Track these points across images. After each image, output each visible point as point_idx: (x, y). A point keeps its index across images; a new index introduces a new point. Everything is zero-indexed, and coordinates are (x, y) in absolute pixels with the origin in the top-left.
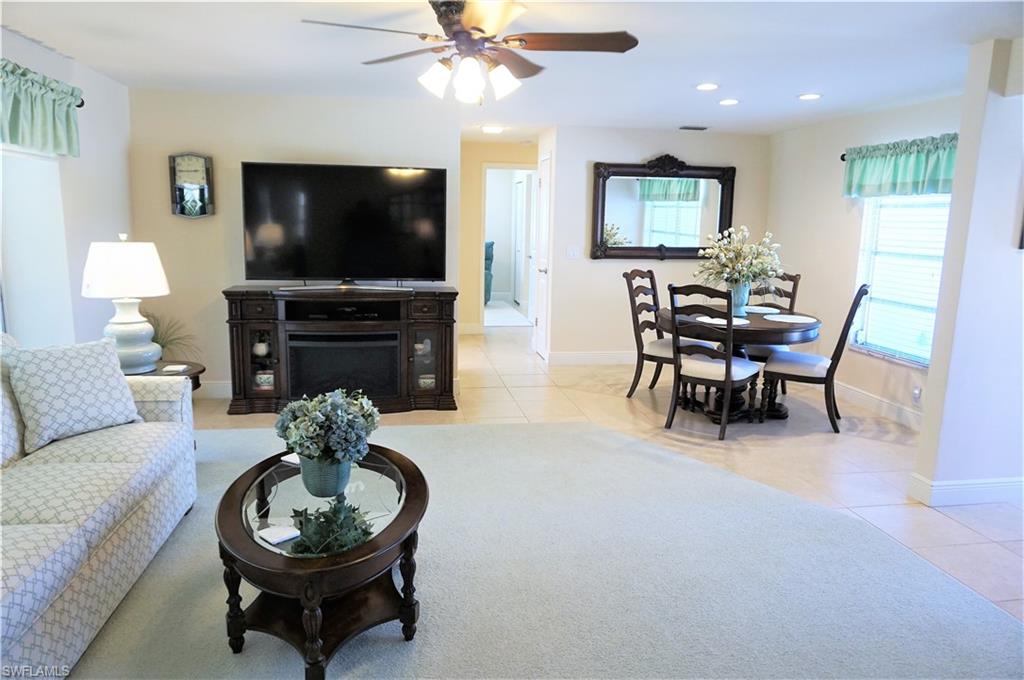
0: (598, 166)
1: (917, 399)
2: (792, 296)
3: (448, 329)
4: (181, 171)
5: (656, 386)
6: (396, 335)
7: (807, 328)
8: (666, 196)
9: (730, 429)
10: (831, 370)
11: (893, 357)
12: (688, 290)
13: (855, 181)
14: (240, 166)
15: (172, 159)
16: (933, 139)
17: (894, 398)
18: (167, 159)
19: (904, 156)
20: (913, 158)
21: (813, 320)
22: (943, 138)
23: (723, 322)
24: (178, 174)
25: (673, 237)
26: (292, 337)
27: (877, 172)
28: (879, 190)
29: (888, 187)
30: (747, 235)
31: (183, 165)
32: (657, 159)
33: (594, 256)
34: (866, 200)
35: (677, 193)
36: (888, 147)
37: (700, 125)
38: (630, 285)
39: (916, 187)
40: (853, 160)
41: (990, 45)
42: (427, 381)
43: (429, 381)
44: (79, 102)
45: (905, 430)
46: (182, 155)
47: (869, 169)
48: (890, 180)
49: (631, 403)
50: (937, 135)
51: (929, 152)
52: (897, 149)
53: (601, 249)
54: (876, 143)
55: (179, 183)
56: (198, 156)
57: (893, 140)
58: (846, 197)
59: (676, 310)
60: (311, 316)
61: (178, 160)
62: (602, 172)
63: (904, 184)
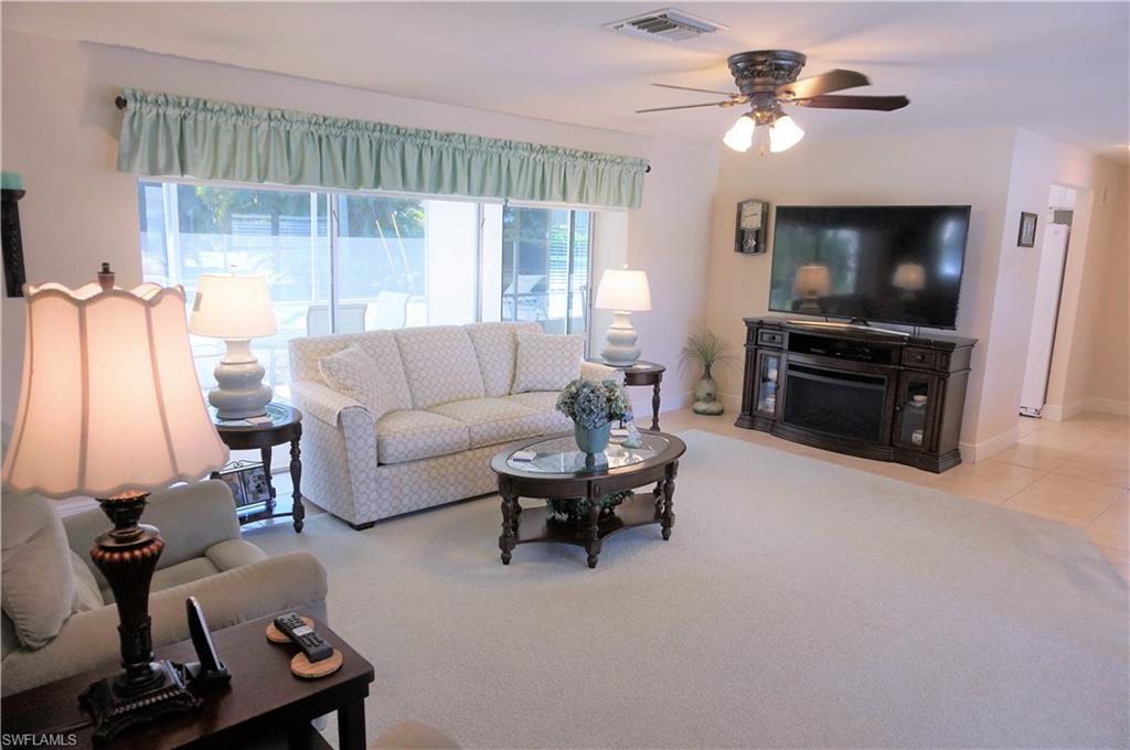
3: (942, 382)
4: (745, 215)
6: (883, 380)
14: (775, 210)
15: (740, 205)
18: (736, 206)
24: (743, 218)
26: (791, 367)
31: (747, 210)
42: (919, 437)
43: (921, 437)
44: (646, 168)
46: (746, 202)
55: (742, 225)
56: (758, 201)
60: (813, 350)
61: (745, 206)
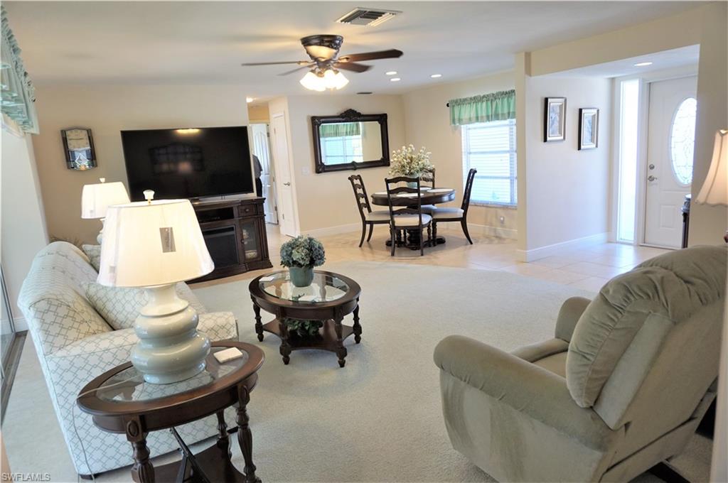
0: (313, 118)
1: (502, 222)
2: (433, 180)
3: (262, 221)
4: (71, 139)
5: (371, 240)
7: (450, 194)
8: (336, 134)
9: (424, 250)
10: (465, 214)
11: (488, 204)
12: (396, 180)
13: (456, 117)
14: (120, 133)
15: (64, 133)
16: (493, 94)
17: (491, 224)
18: (60, 132)
19: (480, 103)
20: (484, 103)
21: (452, 190)
22: (497, 94)
23: (416, 195)
24: (69, 142)
25: (342, 158)
27: (467, 111)
28: (470, 121)
29: (474, 119)
30: (414, 149)
31: (70, 135)
32: (345, 112)
33: (318, 172)
34: (462, 126)
35: (345, 131)
36: (471, 99)
37: (370, 91)
38: (353, 183)
39: (488, 118)
40: (453, 106)
41: (523, 55)
42: (251, 254)
43: (252, 254)
45: (498, 237)
46: (71, 129)
47: (463, 110)
48: (475, 116)
49: (362, 249)
50: (494, 92)
51: (492, 100)
52: (476, 100)
53: (321, 168)
54: (465, 97)
55: (71, 147)
56: (82, 129)
57: (473, 96)
58: (453, 125)
59: (390, 192)
61: (68, 133)
62: (316, 122)
63: (482, 117)
